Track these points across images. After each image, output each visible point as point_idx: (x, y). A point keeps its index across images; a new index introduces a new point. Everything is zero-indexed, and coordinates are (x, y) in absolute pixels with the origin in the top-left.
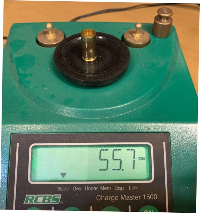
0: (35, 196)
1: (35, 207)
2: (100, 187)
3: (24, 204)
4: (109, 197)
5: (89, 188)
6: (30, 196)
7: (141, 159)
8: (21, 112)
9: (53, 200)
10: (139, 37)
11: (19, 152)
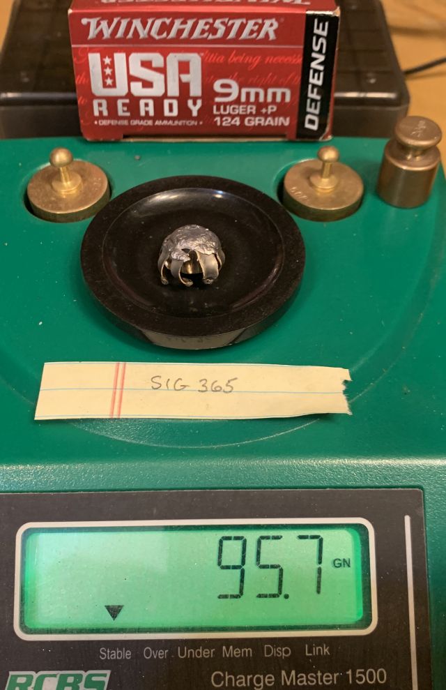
0: (35, 675)
2: (222, 649)
5: (191, 653)
6: (20, 677)
7: (340, 565)
9: (86, 686)
10: (329, 187)
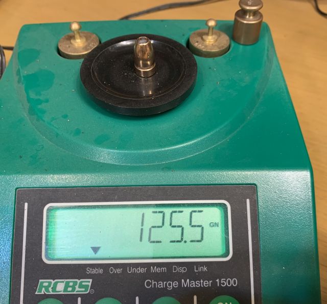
0: (53, 282)
1: (53, 298)
2: (150, 268)
3: (36, 293)
4: (165, 283)
5: (134, 270)
6: (45, 282)
7: (213, 226)
8: (31, 157)
9: (79, 287)
10: (212, 41)
11: (28, 216)
